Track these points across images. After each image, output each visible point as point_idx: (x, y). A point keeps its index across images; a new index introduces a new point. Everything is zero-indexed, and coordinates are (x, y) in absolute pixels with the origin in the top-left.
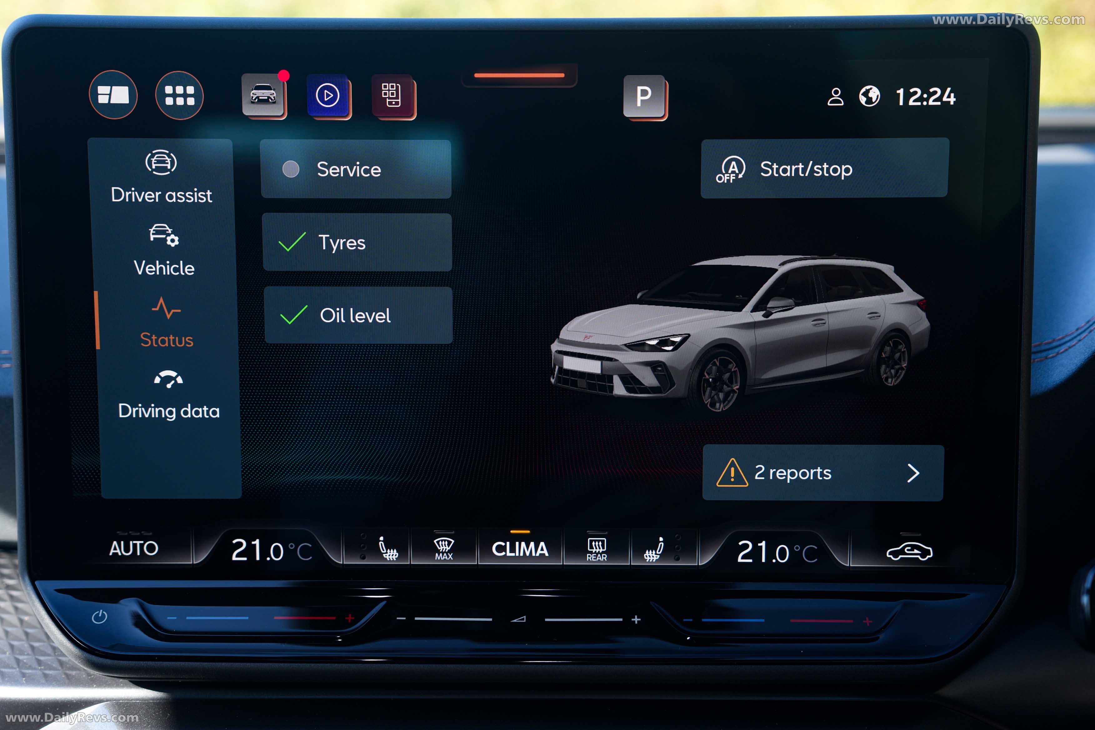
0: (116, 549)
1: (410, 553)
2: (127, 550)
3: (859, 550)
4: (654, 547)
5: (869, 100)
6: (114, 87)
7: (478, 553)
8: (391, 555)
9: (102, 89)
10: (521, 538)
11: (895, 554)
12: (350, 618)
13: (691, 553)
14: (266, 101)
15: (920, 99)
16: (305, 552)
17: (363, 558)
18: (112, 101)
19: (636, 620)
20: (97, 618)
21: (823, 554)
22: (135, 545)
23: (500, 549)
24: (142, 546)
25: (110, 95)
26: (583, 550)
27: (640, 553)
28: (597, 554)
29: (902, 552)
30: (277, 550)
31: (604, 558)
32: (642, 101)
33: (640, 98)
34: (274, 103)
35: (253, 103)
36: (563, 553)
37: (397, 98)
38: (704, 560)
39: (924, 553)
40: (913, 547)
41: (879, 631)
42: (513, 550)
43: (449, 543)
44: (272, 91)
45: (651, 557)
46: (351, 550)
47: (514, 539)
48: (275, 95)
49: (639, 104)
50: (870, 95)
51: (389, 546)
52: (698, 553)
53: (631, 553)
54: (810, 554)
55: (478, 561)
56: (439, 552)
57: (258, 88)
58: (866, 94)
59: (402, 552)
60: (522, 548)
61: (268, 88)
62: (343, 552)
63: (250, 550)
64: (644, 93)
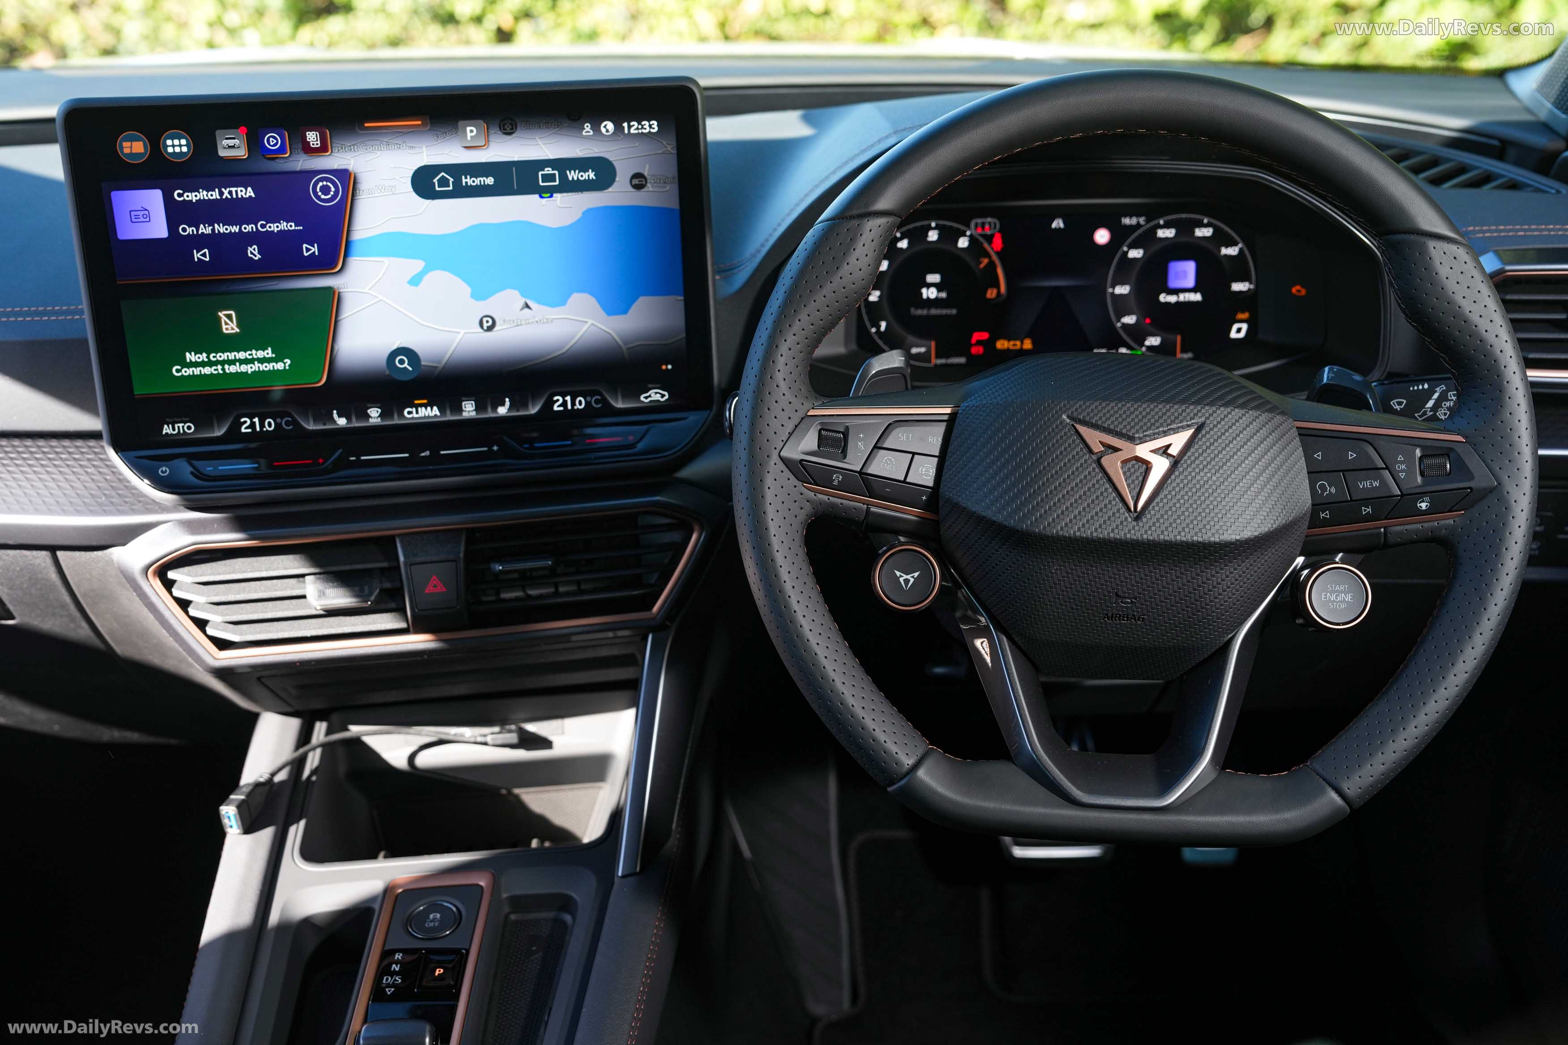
0: (167, 430)
1: (354, 419)
2: (174, 429)
3: (626, 397)
4: (503, 404)
5: (607, 131)
6: (133, 143)
7: (396, 416)
8: (342, 422)
9: (125, 144)
10: (421, 405)
11: (646, 398)
12: (321, 461)
13: (525, 406)
14: (233, 147)
15: (637, 129)
16: (287, 423)
17: (325, 424)
18: (133, 152)
19: (495, 448)
20: (162, 472)
21: (604, 401)
22: (179, 427)
23: (409, 413)
24: (183, 427)
25: (131, 147)
26: (460, 410)
27: (495, 409)
28: (469, 412)
29: (650, 396)
30: (270, 425)
31: (474, 413)
32: (471, 137)
33: (469, 135)
34: (238, 147)
35: (225, 148)
36: (448, 412)
37: (317, 141)
38: (534, 410)
39: (663, 396)
40: (656, 393)
41: (638, 442)
42: (417, 413)
43: (377, 411)
44: (236, 140)
45: (502, 411)
46: (316, 421)
47: (417, 406)
48: (239, 142)
49: (469, 138)
50: (607, 127)
51: (340, 416)
52: (530, 406)
53: (489, 409)
54: (597, 402)
55: (396, 421)
56: (371, 417)
57: (227, 139)
58: (605, 127)
59: (349, 419)
60: (424, 412)
61: (234, 138)
62: (312, 422)
63: (252, 425)
64: (472, 131)
